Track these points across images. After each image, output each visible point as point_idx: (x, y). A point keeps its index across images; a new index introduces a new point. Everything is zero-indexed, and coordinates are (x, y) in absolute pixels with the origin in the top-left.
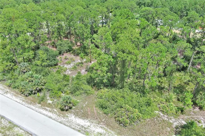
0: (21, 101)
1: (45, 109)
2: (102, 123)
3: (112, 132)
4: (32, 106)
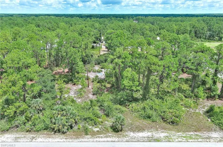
0: (65, 140)
1: (99, 137)
2: (159, 129)
3: (173, 132)
4: (82, 140)
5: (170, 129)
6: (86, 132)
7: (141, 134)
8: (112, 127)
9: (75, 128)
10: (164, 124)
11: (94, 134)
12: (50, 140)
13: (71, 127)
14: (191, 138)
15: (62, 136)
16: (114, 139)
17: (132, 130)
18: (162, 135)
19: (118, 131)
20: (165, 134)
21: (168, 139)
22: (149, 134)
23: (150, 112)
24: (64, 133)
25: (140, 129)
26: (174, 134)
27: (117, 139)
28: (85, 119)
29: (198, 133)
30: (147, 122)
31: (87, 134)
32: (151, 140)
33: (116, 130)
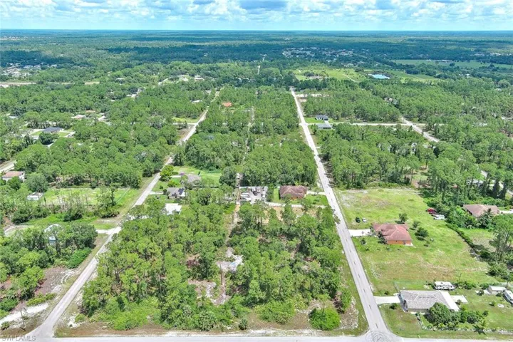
1: (231, 334)
2: (271, 328)
4: (220, 335)
5: (278, 328)
6: (222, 329)
7: (259, 331)
8: (239, 326)
9: (215, 327)
10: (276, 323)
11: (227, 331)
12: (198, 335)
13: (213, 327)
14: (290, 334)
15: (207, 333)
16: (240, 335)
17: (253, 328)
18: (272, 332)
19: (243, 329)
20: (274, 331)
21: (275, 335)
22: (264, 331)
23: (268, 315)
24: (208, 331)
25: (259, 327)
26: (281, 331)
27: (242, 335)
28: (221, 320)
29: (296, 331)
30: (263, 322)
31: (223, 331)
32: (264, 335)
33: (242, 329)
